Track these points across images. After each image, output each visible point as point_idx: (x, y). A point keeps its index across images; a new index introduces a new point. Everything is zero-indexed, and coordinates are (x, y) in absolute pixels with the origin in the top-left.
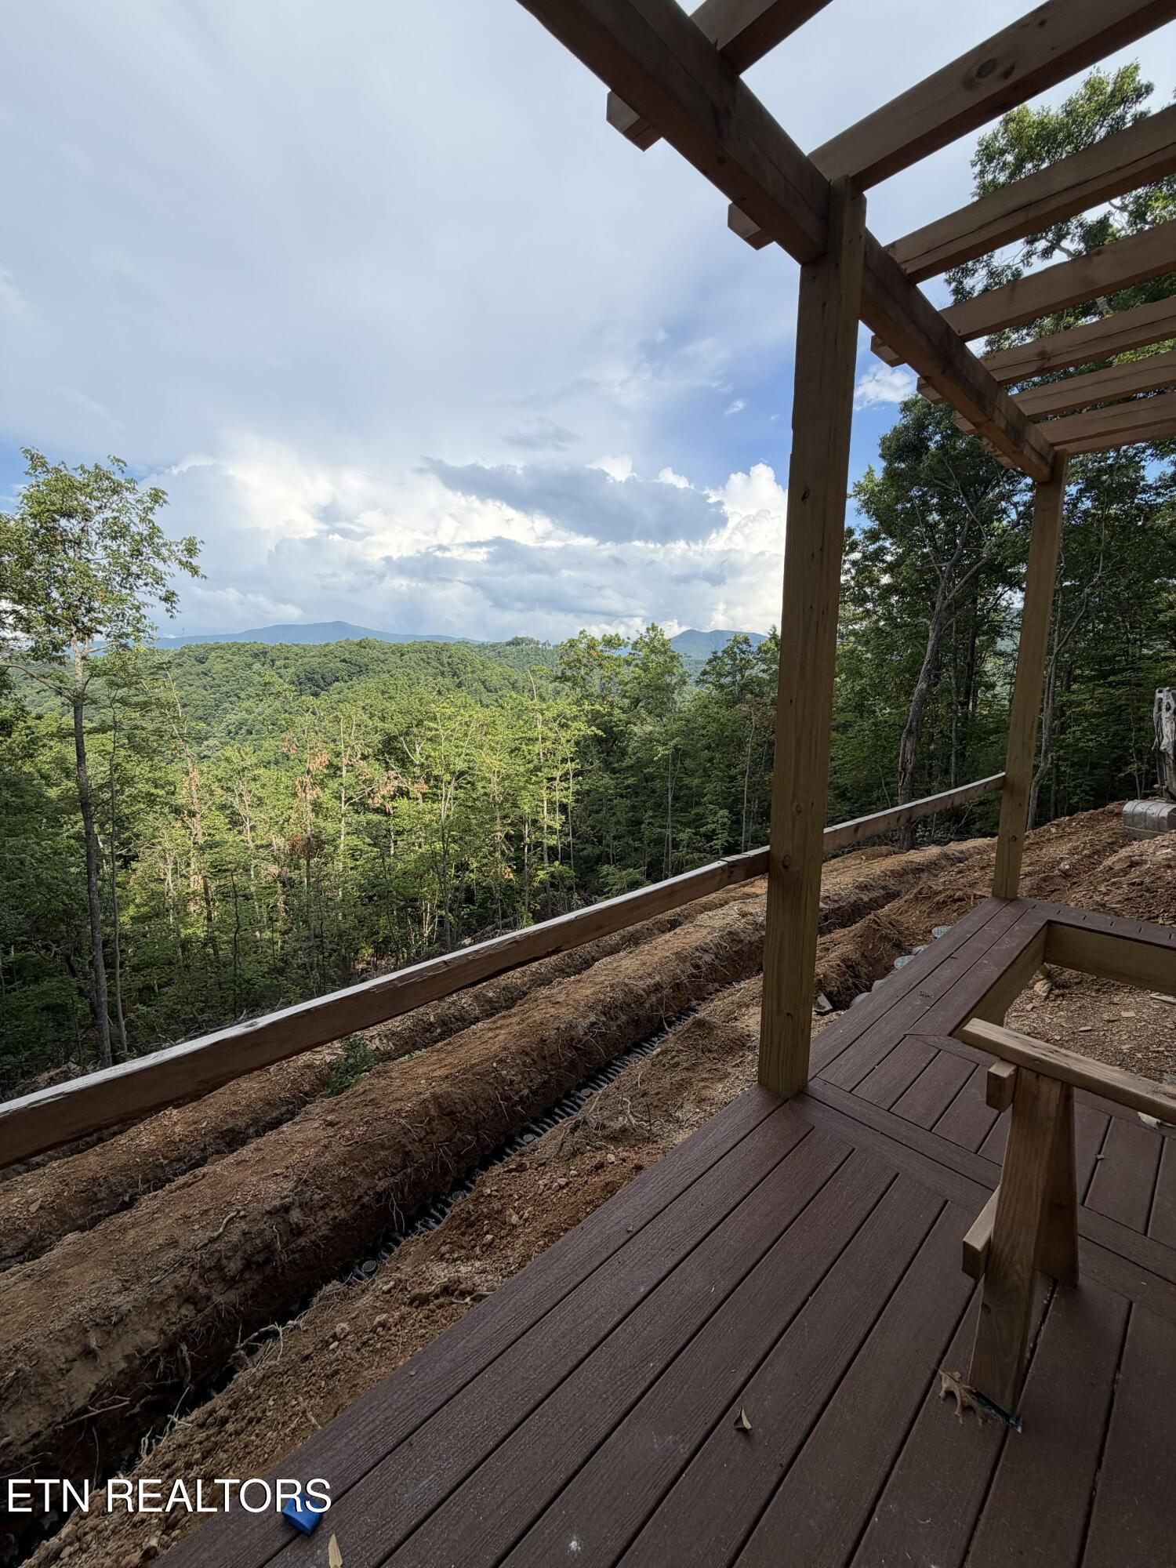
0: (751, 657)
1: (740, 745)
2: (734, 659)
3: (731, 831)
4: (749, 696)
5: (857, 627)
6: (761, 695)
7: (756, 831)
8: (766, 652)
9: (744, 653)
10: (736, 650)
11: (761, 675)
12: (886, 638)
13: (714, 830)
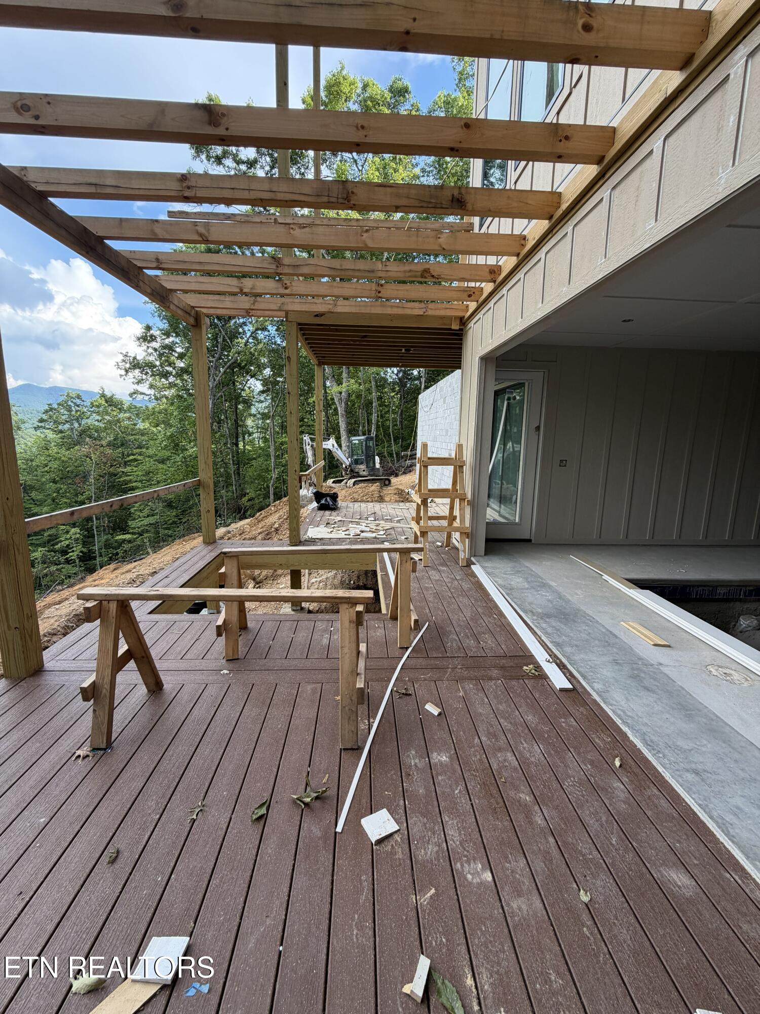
0: (85, 410)
1: (85, 477)
2: (70, 411)
3: (84, 544)
4: (88, 439)
5: (166, 393)
6: (99, 438)
7: (107, 540)
8: (98, 407)
9: (78, 406)
10: (70, 403)
11: (97, 423)
12: (184, 401)
13: (68, 546)
